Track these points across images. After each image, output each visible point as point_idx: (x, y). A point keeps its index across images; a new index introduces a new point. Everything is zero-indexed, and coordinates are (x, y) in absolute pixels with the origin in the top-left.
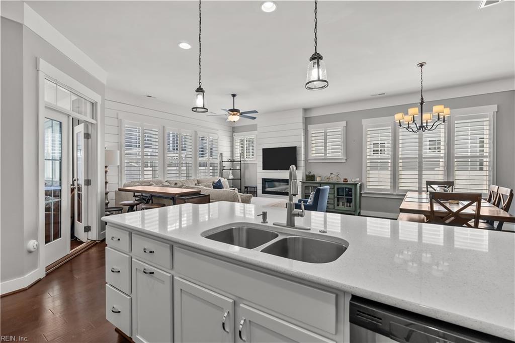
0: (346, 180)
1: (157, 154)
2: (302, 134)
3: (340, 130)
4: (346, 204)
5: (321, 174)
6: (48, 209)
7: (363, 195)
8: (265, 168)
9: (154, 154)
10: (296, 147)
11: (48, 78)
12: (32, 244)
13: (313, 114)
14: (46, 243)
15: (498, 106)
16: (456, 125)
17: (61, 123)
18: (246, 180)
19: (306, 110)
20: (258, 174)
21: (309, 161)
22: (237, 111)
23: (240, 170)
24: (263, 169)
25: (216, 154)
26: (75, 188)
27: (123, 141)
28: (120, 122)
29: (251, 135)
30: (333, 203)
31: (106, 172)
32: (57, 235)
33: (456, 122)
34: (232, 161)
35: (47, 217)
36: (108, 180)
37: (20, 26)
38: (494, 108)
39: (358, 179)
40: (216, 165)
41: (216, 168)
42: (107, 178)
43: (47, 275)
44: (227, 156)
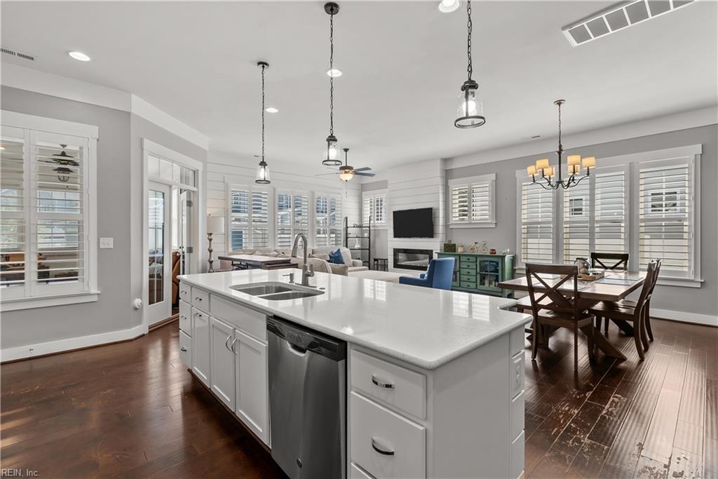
0: (493, 251)
1: (266, 220)
2: (441, 191)
3: (487, 185)
4: (494, 283)
5: (464, 243)
6: (151, 276)
7: (517, 272)
8: (397, 235)
9: (263, 220)
10: (432, 208)
11: (153, 154)
12: (137, 302)
13: (456, 165)
14: (150, 304)
15: (702, 146)
16: (642, 176)
17: (163, 194)
18: (377, 251)
19: (446, 161)
20: (389, 242)
21: (451, 227)
22: (350, 168)
23: (369, 238)
24: (395, 237)
25: (339, 219)
26: (180, 256)
27: (230, 207)
28: (227, 186)
29: (382, 194)
30: (475, 280)
31: (210, 240)
32: (160, 298)
33: (641, 171)
34: (360, 227)
35: (151, 283)
36: (212, 248)
37: (129, 114)
38: (698, 149)
39: (508, 250)
40: (339, 232)
41: (339, 235)
42: (212, 246)
43: (150, 332)
44: (353, 220)
